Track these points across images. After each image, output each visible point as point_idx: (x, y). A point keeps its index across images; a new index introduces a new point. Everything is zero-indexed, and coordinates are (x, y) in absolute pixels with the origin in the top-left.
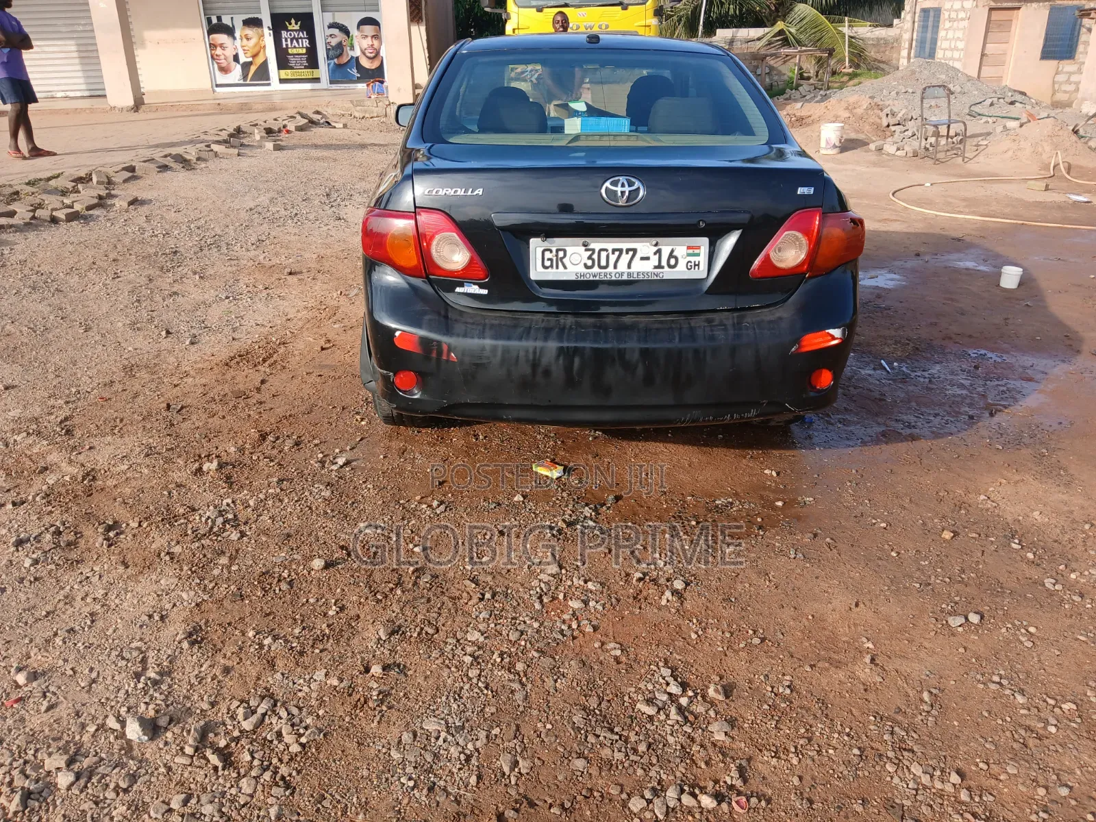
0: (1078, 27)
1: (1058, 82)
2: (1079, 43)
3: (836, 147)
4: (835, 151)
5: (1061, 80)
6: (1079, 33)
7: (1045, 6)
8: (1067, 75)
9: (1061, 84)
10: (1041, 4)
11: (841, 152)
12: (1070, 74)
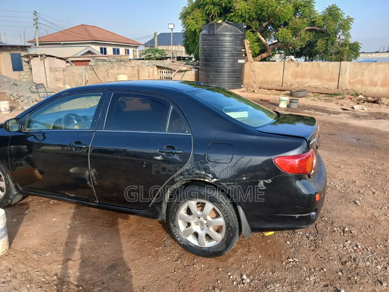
0: (21, 60)
1: (21, 78)
2: (23, 65)
3: (9, 110)
4: (9, 112)
5: (22, 78)
6: (22, 62)
7: (8, 53)
8: (23, 76)
9: (22, 79)
10: (7, 52)
11: (11, 112)
12: (24, 75)
